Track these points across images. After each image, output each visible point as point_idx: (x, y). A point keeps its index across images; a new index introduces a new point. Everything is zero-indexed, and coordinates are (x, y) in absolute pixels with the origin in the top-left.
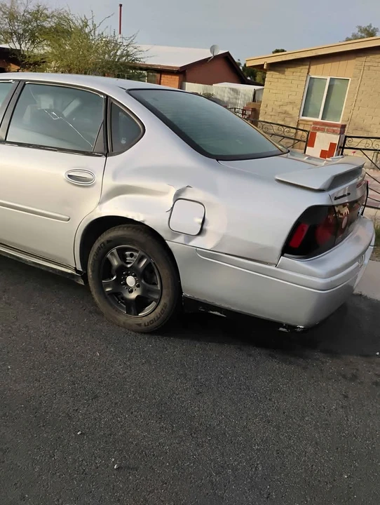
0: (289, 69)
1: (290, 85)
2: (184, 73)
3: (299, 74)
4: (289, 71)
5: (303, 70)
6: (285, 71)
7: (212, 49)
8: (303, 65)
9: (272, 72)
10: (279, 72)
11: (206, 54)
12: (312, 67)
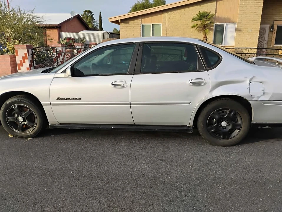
0: (131, 22)
1: (133, 29)
2: (60, 28)
3: (136, 24)
4: (131, 23)
5: (138, 21)
6: (129, 23)
7: (72, 13)
8: (138, 19)
9: (123, 24)
10: (126, 23)
11: (69, 16)
12: (142, 20)
